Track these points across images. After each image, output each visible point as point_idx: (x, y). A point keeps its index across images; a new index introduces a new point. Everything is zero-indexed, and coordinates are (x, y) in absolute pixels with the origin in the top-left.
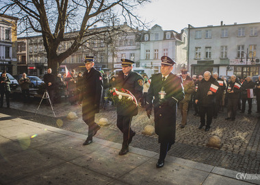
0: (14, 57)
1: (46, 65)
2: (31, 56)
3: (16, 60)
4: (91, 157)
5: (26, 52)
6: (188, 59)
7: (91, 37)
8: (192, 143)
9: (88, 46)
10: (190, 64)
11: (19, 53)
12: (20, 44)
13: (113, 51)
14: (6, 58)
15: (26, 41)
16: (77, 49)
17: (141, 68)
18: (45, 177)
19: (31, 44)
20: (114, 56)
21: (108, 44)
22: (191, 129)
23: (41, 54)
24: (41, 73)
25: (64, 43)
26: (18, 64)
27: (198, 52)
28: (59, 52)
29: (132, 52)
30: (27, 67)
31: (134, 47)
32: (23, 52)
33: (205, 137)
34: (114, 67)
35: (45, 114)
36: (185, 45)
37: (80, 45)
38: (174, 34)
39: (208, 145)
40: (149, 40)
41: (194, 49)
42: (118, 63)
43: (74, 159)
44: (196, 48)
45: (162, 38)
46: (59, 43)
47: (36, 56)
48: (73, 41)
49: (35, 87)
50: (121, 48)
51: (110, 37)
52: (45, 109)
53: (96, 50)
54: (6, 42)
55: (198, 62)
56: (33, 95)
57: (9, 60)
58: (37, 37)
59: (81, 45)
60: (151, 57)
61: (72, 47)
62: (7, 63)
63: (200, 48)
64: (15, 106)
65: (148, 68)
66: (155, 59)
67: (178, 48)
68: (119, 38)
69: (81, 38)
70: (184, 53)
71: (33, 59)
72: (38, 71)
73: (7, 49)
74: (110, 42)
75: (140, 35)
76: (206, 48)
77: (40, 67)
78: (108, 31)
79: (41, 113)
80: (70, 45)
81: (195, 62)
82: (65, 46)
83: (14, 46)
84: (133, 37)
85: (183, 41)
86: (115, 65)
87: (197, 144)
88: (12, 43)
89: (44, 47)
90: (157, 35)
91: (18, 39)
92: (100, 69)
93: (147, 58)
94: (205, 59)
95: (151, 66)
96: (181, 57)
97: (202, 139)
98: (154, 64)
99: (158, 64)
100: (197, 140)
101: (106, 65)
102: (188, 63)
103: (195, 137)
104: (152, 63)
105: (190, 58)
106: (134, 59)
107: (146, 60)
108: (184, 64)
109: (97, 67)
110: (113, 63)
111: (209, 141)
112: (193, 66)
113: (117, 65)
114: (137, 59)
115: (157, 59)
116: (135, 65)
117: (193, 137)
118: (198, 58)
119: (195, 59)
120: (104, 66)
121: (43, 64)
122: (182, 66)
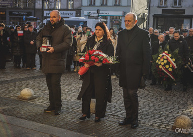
6: (149, 7)
8: (152, 125)
10: (152, 14)
17: (82, 18)
22: (151, 105)
33: (171, 116)
34: (45, 15)
42: (49, 10)
55: (163, 11)
60: (98, 3)
66: (102, 5)
81: (159, 12)
86: (45, 12)
87: (159, 127)
92: (24, 17)
93: (92, 4)
94: (173, 7)
95: (96, 15)
96: (140, 3)
97: (166, 119)
98: (101, 12)
99: (107, 12)
100: (159, 121)
101: (33, 12)
102: (149, 13)
103: (156, 116)
104: (98, 11)
105: (152, 5)
106: (73, 5)
107: (90, 6)
108: (144, 14)
109: (18, 15)
110: (43, 10)
111: (175, 122)
112: (156, 17)
113: (48, 12)
114: (77, 5)
115: (106, 5)
116: (74, 13)
117: (154, 116)
118: (163, 6)
119: (159, 7)
120: (29, 14)
122: (140, 16)
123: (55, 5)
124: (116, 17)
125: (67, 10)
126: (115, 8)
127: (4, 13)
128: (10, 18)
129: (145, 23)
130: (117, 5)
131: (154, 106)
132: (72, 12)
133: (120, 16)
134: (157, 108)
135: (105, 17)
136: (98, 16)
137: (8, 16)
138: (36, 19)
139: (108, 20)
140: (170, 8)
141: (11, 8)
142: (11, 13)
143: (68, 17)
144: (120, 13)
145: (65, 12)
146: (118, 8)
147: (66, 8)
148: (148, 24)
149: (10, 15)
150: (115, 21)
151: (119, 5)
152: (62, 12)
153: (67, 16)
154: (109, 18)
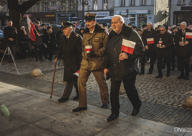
1: (8, 15)
4: (55, 119)
6: (170, 5)
10: (172, 11)
20: (84, 4)
22: (167, 87)
33: (183, 97)
35: (8, 71)
39: (184, 106)
42: (89, 11)
52: (8, 65)
55: (182, 8)
60: (127, 4)
66: (131, 5)
79: (4, 70)
81: (179, 9)
86: (86, 13)
87: (172, 105)
92: (69, 18)
93: (122, 5)
94: (190, 4)
95: (126, 14)
96: (162, 3)
97: (178, 98)
98: (130, 11)
99: (135, 11)
100: (172, 101)
101: (76, 13)
102: (170, 10)
103: (171, 96)
104: (127, 11)
105: (172, 4)
106: (107, 6)
107: (121, 6)
108: (166, 11)
109: (65, 16)
110: (83, 11)
111: (185, 101)
112: (175, 13)
114: (110, 6)
115: (134, 5)
116: (108, 13)
117: (169, 96)
118: (182, 4)
119: (178, 5)
120: (73, 15)
121: (5, 13)
122: (163, 13)
123: (93, 7)
124: (143, 14)
125: (103, 10)
126: (141, 7)
127: (54, 16)
128: (59, 19)
129: (167, 18)
130: (143, 5)
131: (169, 88)
132: (106, 12)
133: (146, 14)
134: (172, 90)
135: (133, 15)
136: (128, 15)
137: (57, 18)
138: (79, 19)
139: (136, 17)
140: (187, 5)
141: (60, 12)
142: (59, 16)
143: (103, 17)
144: (145, 12)
145: (101, 12)
146: (144, 7)
147: (101, 9)
148: (169, 19)
149: (58, 17)
150: (142, 18)
151: (145, 5)
152: (99, 12)
153: (103, 15)
154: (136, 16)
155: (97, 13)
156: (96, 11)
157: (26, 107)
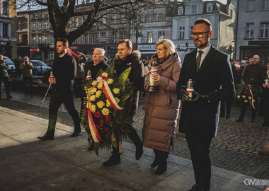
0: (13, 36)
1: (53, 46)
2: (33, 35)
3: (15, 40)
5: (28, 30)
6: (236, 40)
7: (108, 10)
8: (239, 150)
9: (104, 22)
10: (238, 46)
11: (19, 31)
12: (20, 20)
13: (136, 29)
14: (4, 37)
15: (27, 16)
16: (91, 26)
18: (53, 185)
19: (33, 20)
20: (138, 35)
21: (130, 20)
22: (238, 131)
23: (45, 33)
24: (46, 57)
25: (75, 19)
26: (19, 44)
27: (250, 29)
28: (68, 30)
29: (160, 30)
30: (29, 48)
31: (164, 23)
32: (24, 30)
33: (257, 143)
36: (233, 21)
37: (95, 21)
38: (218, 5)
40: (184, 15)
41: (244, 25)
42: (142, 44)
43: (88, 164)
44: (248, 24)
45: (201, 11)
46: (68, 19)
47: (40, 35)
48: (86, 17)
49: (39, 74)
50: (147, 25)
51: (133, 10)
53: (116, 27)
54: (4, 18)
55: (250, 43)
56: (37, 84)
57: (8, 40)
58: (42, 11)
59: (97, 21)
60: (187, 37)
61: (85, 23)
62: (5, 43)
63: (253, 24)
64: (17, 97)
65: (182, 50)
67: (223, 24)
68: (144, 12)
69: (96, 13)
70: (231, 31)
71: (36, 39)
72: (43, 53)
73: (5, 26)
74: (134, 17)
75: (172, 8)
76: (262, 23)
77: (45, 49)
78: (131, 3)
80: (82, 21)
81: (246, 44)
82: (76, 23)
83: (13, 22)
84: (163, 10)
85: (229, 15)
86: (139, 46)
87: (246, 152)
88: (11, 19)
89: (50, 24)
90: (194, 7)
91: (18, 13)
93: (181, 38)
94: (259, 39)
95: (185, 48)
96: (227, 36)
97: (252, 145)
98: (189, 45)
100: (246, 147)
102: (236, 45)
103: (243, 142)
104: (187, 45)
107: (179, 40)
108: (230, 46)
109: (116, 49)
111: (262, 148)
112: (242, 48)
113: (141, 46)
117: (241, 141)
118: (250, 38)
119: (245, 39)
121: (49, 45)
122: (227, 48)
123: (148, 40)
128: (108, 52)
129: (232, 54)
131: (241, 132)
134: (244, 134)
136: (187, 49)
140: (256, 40)
141: (109, 44)
148: (235, 55)
149: (108, 50)
152: (154, 46)
155: (152, 46)
156: (150, 44)
157: (74, 148)
